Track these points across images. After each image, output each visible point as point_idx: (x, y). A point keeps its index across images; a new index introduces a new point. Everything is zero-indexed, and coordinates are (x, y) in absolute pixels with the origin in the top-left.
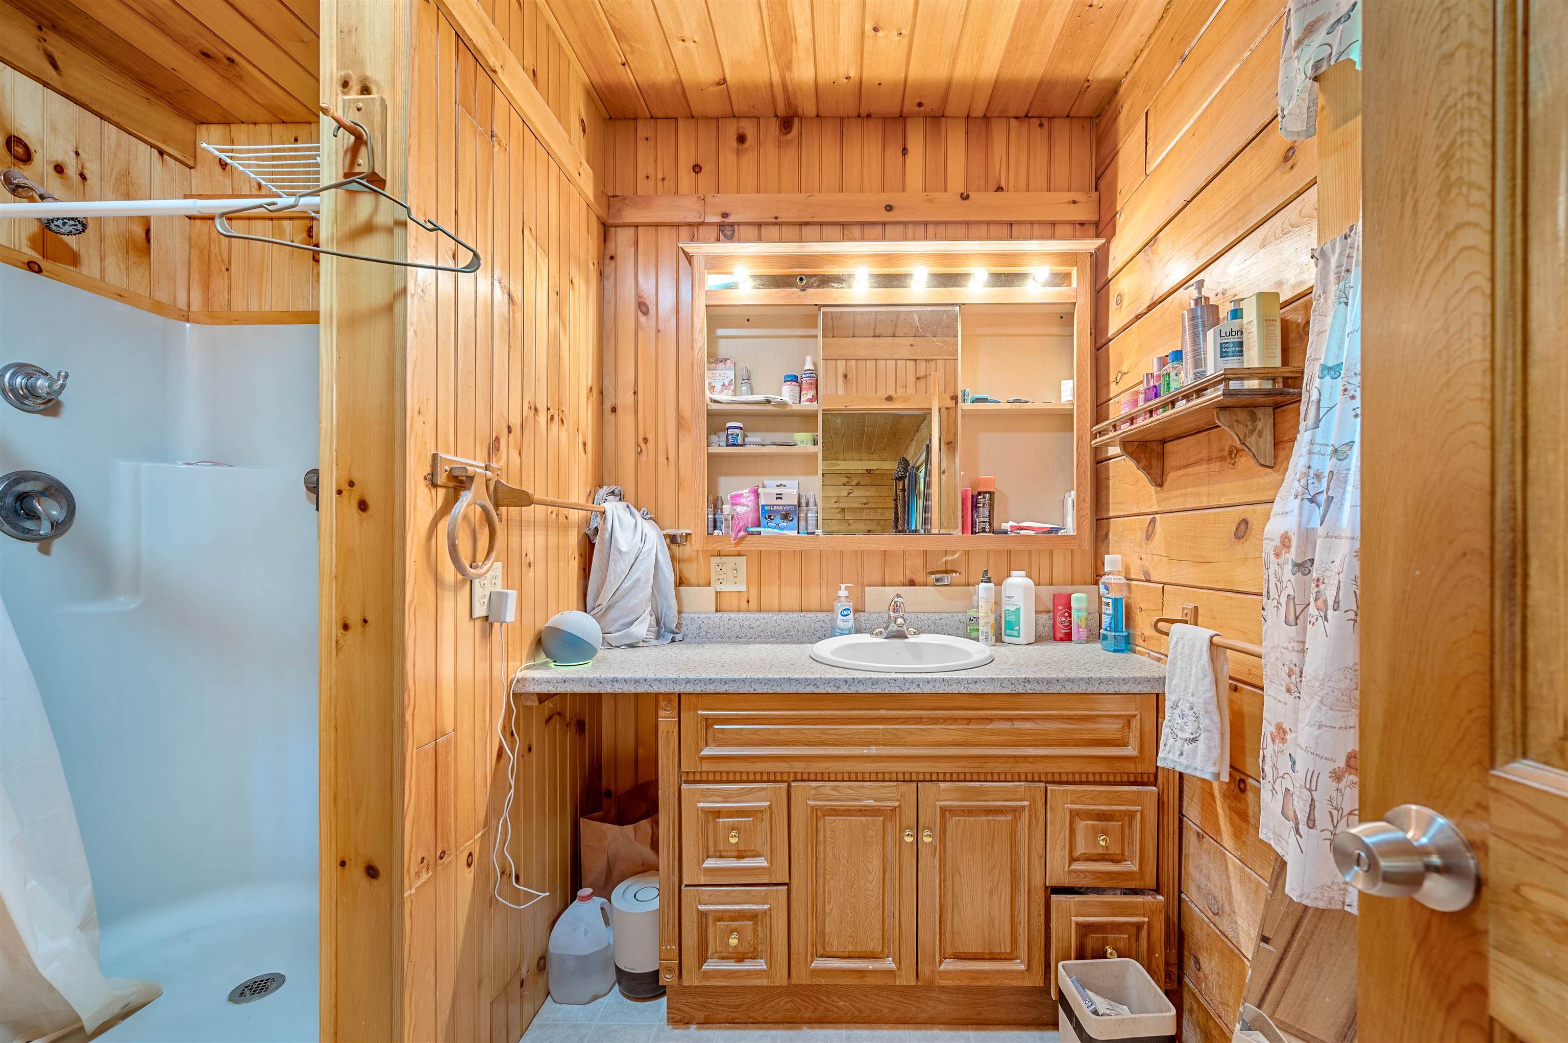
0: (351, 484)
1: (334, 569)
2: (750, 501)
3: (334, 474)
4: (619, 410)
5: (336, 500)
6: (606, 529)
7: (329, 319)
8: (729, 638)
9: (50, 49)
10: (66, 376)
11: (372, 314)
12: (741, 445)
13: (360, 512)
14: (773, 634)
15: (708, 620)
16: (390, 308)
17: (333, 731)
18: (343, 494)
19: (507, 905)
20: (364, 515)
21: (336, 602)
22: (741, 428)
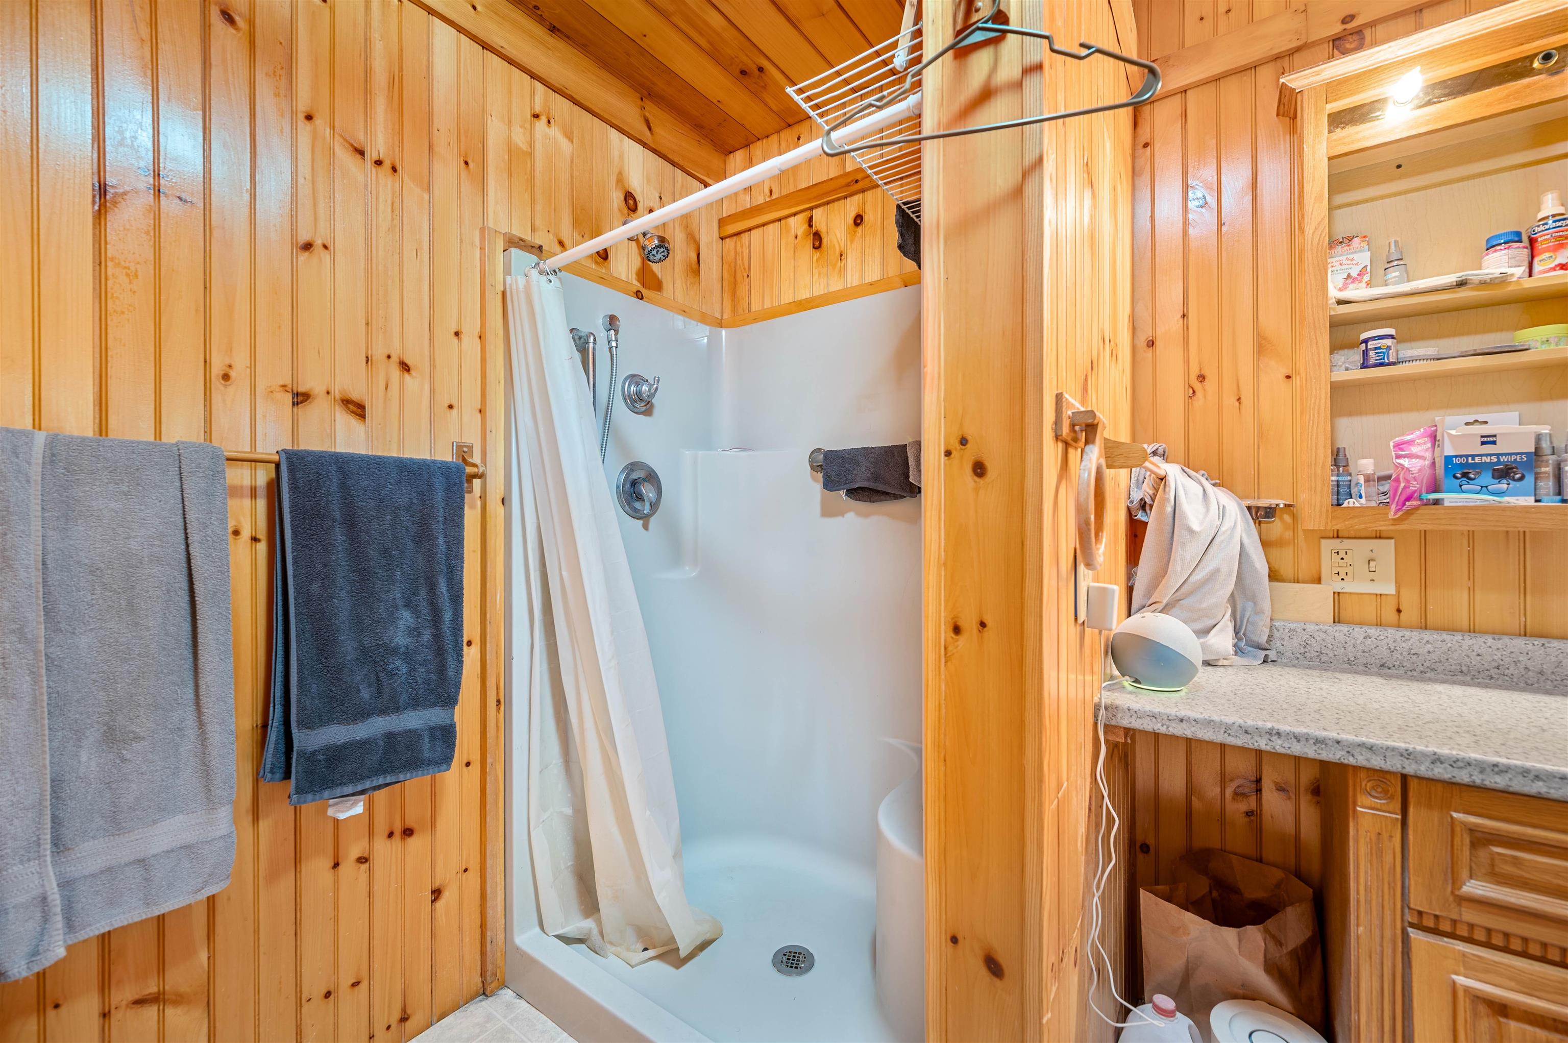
0: (963, 442)
1: (943, 553)
2: (1427, 450)
3: (943, 429)
4: (1158, 344)
5: (945, 464)
6: (1168, 500)
7: (935, 232)
8: (1366, 665)
9: (647, 114)
10: (658, 381)
11: (991, 209)
12: (1394, 364)
13: (976, 479)
14: (1464, 669)
15: (1323, 636)
16: (1018, 192)
17: (942, 763)
18: (952, 456)
19: (1103, 1019)
20: (981, 481)
21: (945, 596)
22: (1392, 337)
